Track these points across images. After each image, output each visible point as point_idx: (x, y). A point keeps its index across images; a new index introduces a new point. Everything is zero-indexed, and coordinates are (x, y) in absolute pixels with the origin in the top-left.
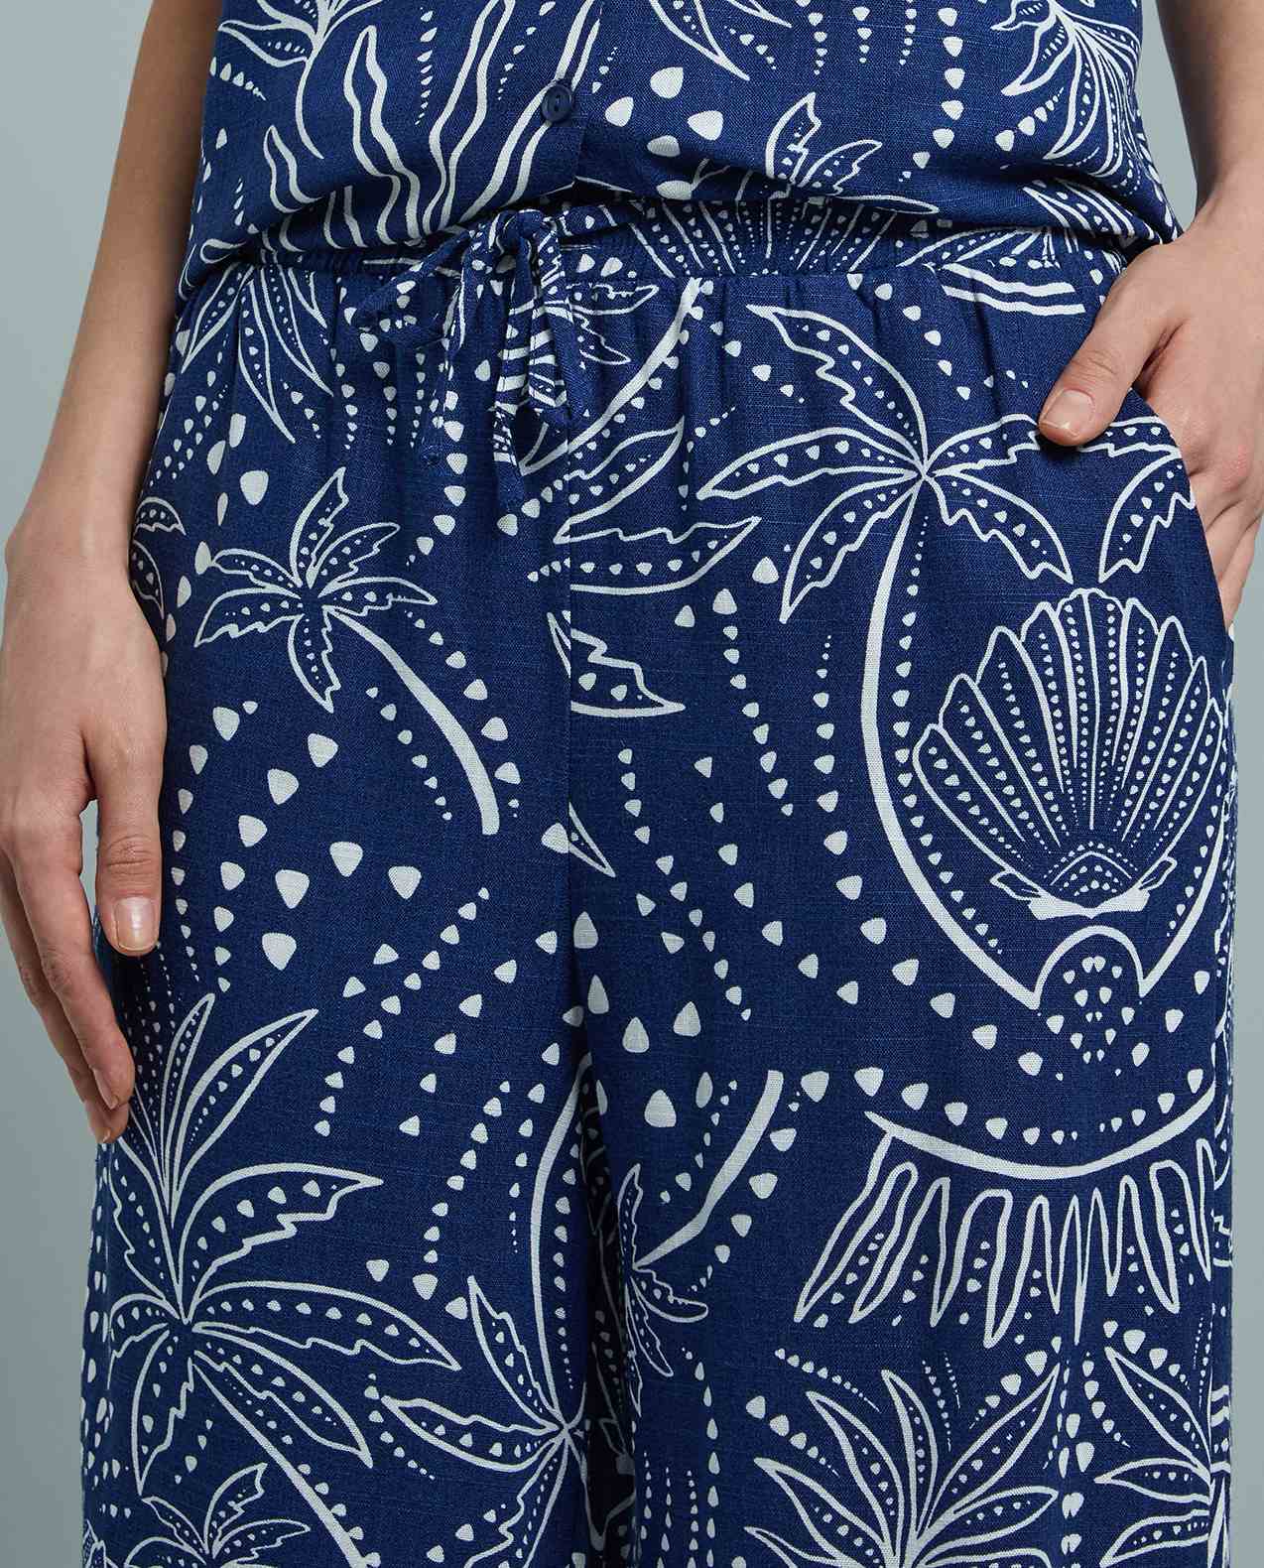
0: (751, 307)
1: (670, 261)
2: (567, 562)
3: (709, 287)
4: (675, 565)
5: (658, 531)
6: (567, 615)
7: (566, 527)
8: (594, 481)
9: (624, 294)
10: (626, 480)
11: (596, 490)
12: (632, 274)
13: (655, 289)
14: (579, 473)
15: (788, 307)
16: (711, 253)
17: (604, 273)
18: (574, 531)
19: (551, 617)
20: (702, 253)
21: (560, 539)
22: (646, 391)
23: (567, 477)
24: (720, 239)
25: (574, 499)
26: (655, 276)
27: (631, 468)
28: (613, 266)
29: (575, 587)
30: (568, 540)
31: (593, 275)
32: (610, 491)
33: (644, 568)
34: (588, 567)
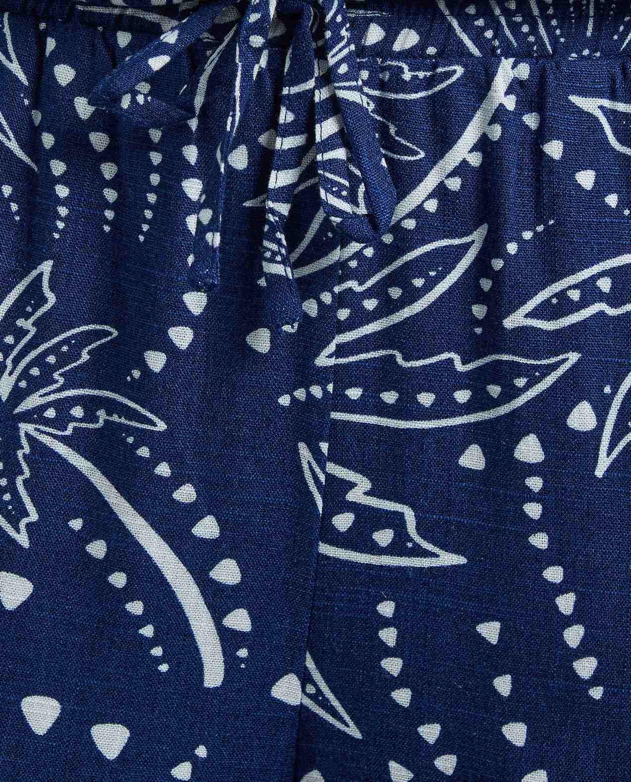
0: (574, 99)
1: (478, 39)
2: (330, 387)
3: (524, 71)
4: (462, 396)
5: (445, 356)
6: (324, 447)
7: (332, 347)
8: (368, 293)
9: (421, 75)
10: (412, 296)
11: (370, 304)
12: (431, 50)
13: (460, 70)
14: (353, 284)
15: (613, 97)
16: (525, 29)
17: (397, 47)
18: (341, 351)
19: (304, 450)
20: (515, 28)
21: (323, 360)
22: (441, 191)
23: (337, 289)
24: (536, 12)
25: (343, 314)
26: (462, 55)
27: (418, 282)
28: (408, 39)
29: (336, 415)
30: (332, 362)
31: (384, 49)
32: (388, 307)
33: (426, 399)
34: (354, 393)
